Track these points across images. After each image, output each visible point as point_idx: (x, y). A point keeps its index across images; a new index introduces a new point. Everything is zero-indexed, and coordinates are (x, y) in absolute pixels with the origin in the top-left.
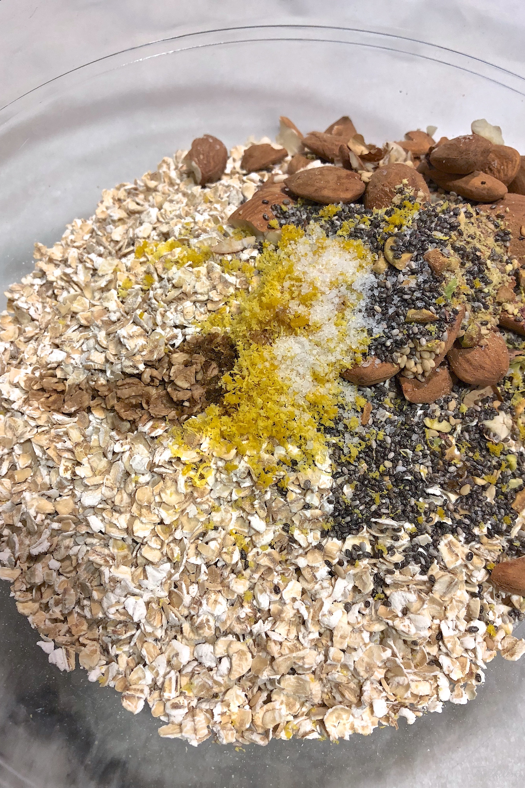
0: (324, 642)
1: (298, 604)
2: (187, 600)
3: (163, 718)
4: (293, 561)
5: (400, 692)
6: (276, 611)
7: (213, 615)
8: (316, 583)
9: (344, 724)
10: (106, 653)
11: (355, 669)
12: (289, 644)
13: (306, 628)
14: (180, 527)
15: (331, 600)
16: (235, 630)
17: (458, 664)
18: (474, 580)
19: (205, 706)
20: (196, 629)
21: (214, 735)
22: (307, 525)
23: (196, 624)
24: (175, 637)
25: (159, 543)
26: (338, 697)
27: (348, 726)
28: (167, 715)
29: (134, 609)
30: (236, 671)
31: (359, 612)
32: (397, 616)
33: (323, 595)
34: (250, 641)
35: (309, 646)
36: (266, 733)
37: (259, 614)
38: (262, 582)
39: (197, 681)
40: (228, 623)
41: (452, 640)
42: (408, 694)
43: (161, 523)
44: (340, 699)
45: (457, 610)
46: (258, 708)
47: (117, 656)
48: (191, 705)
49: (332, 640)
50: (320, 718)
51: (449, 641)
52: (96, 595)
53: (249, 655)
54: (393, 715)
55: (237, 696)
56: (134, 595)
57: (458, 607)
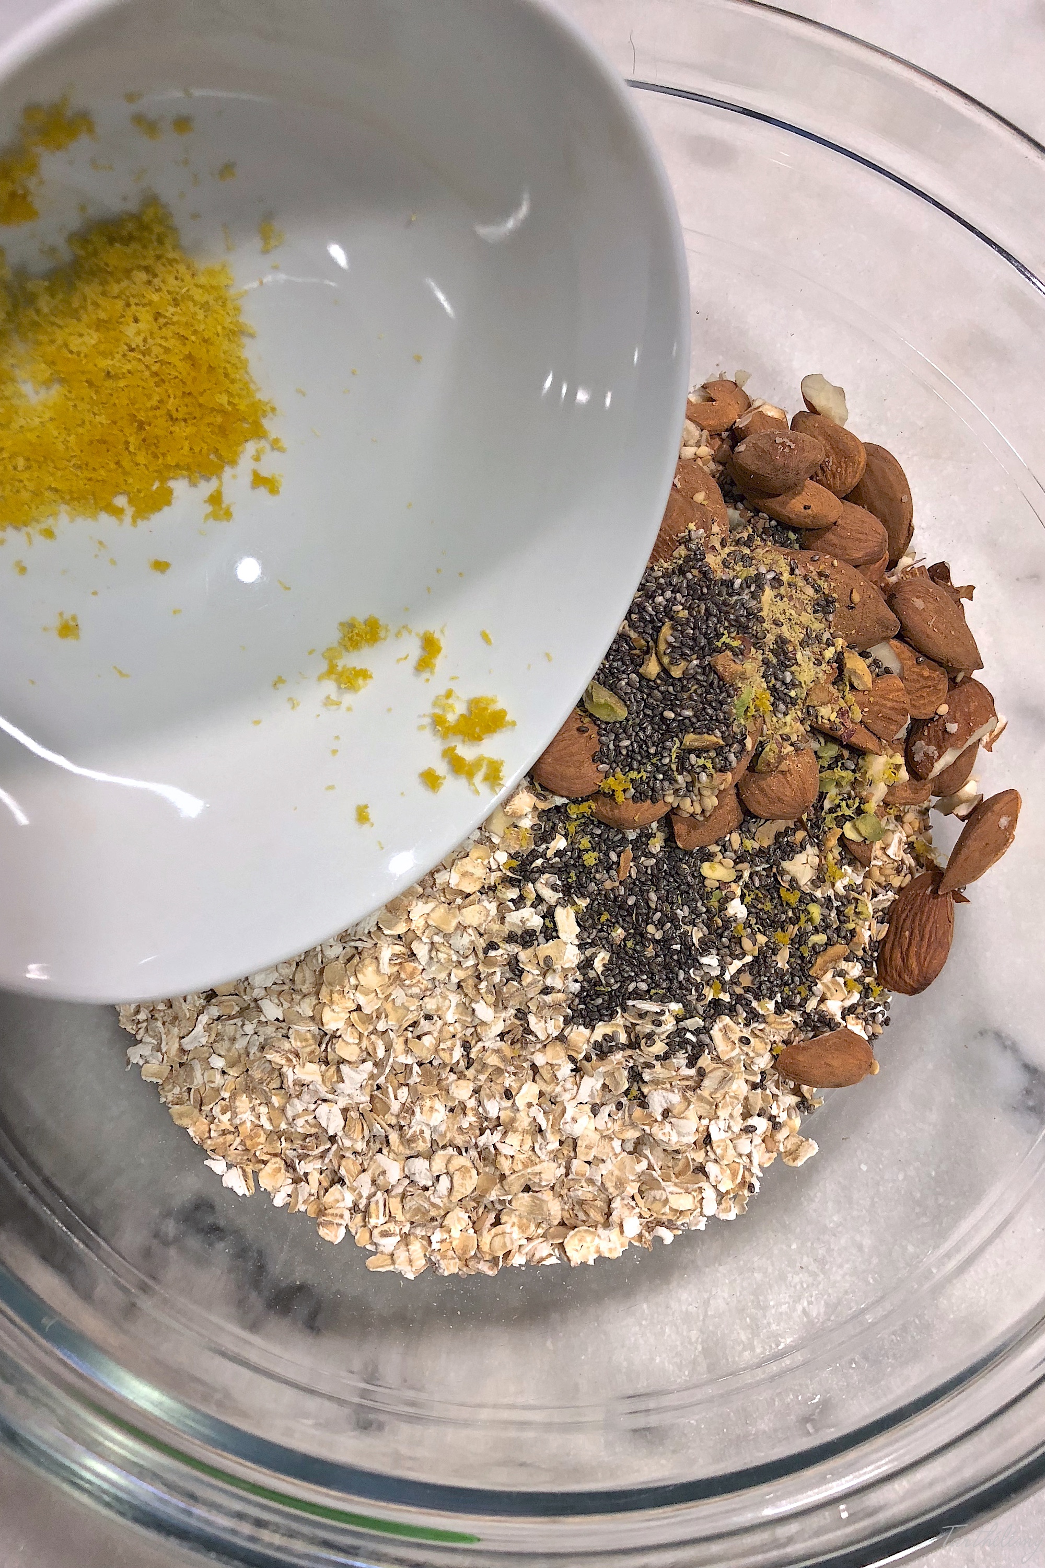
0: (566, 1152)
1: (534, 1111)
2: (395, 1107)
3: (369, 1247)
4: (528, 1057)
5: (656, 1206)
6: (507, 1120)
7: (428, 1125)
8: (558, 1084)
9: (588, 1248)
10: (291, 1171)
11: (602, 1183)
12: (522, 1157)
13: (544, 1138)
14: (383, 1015)
15: (575, 1103)
16: (456, 1142)
17: (728, 1172)
18: (755, 1068)
19: (420, 1232)
20: (408, 1142)
21: (432, 1266)
22: (546, 1012)
23: (408, 1137)
24: (380, 1151)
25: (356, 1035)
26: (582, 1216)
27: (593, 1249)
28: (376, 1244)
29: (328, 1119)
30: (458, 1191)
31: (609, 1115)
32: (656, 1121)
33: (566, 1097)
34: (473, 1153)
35: (547, 1159)
36: (494, 1261)
37: (486, 1123)
38: (489, 1084)
39: (411, 1203)
40: (449, 1135)
41: (722, 1144)
42: (667, 1209)
43: (359, 1008)
44: (584, 1218)
45: (730, 1108)
46: (485, 1232)
47: (306, 1174)
48: (403, 1231)
49: (575, 1150)
50: (561, 1241)
51: (719, 1146)
52: (276, 1101)
53: (474, 1172)
54: (647, 1234)
55: (459, 1219)
56: (325, 1101)
57: (732, 1104)
